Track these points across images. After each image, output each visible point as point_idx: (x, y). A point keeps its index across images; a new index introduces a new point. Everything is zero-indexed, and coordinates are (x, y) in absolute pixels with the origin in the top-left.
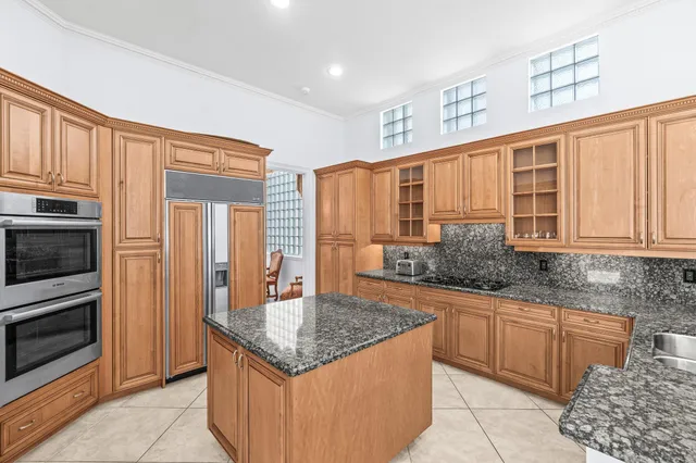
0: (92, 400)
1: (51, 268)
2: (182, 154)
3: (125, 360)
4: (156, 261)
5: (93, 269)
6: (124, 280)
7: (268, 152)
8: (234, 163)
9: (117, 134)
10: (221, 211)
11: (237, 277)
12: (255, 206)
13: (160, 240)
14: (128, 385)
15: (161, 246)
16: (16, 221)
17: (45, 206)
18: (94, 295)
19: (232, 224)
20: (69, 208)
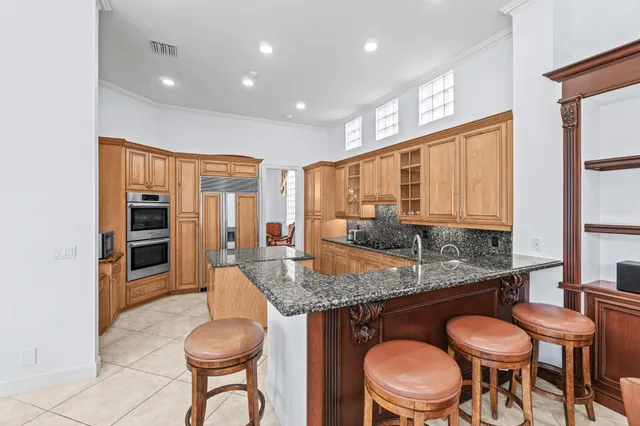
0: (165, 291)
1: (148, 226)
2: (209, 167)
3: (181, 275)
4: (196, 224)
5: (166, 227)
6: (181, 235)
7: (260, 161)
8: (238, 169)
9: (178, 160)
10: (231, 197)
11: (241, 235)
12: (252, 194)
13: (198, 214)
14: (182, 287)
15: (198, 217)
16: (134, 204)
17: (146, 198)
18: (166, 240)
19: (238, 205)
20: (155, 198)
